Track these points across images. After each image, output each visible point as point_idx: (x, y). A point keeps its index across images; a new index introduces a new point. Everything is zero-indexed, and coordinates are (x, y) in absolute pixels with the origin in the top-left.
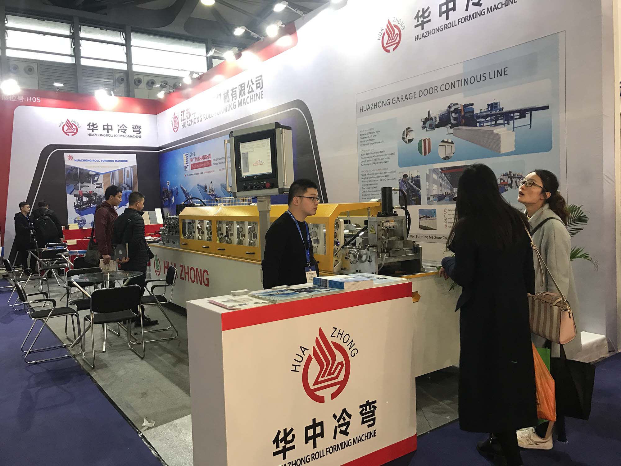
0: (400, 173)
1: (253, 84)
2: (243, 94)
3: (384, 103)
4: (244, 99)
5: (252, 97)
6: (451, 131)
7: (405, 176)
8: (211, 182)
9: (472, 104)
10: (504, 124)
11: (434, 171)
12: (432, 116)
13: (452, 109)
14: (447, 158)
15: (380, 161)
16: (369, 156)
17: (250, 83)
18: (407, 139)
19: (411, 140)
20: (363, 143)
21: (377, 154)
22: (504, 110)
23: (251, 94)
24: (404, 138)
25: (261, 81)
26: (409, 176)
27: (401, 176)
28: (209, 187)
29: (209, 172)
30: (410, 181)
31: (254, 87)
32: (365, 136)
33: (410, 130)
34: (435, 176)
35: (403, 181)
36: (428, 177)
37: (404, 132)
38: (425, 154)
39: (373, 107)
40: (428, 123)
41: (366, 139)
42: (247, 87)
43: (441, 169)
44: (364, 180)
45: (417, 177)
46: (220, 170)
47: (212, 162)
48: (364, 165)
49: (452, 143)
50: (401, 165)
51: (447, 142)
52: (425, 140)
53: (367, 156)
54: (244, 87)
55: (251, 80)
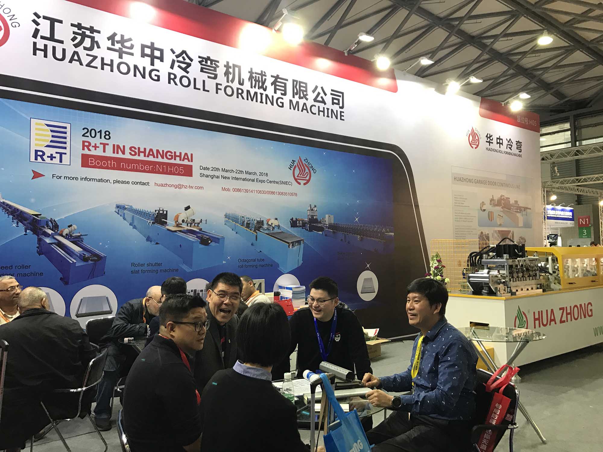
0: (479, 230)
1: (325, 94)
2: (302, 95)
3: (470, 181)
4: (305, 104)
5: (321, 109)
6: (502, 210)
7: (482, 233)
8: (187, 208)
9: (509, 198)
10: (520, 212)
11: (496, 231)
12: (494, 198)
13: (502, 198)
14: (500, 225)
15: (468, 220)
16: (461, 215)
17: (319, 90)
18: (483, 208)
19: (484, 210)
20: (457, 204)
21: (466, 215)
22: (520, 205)
23: (322, 105)
24: (481, 208)
25: (341, 99)
26: (484, 233)
27: (479, 233)
28: (177, 217)
29: (179, 186)
30: (484, 237)
31: (328, 99)
32: (458, 199)
33: (484, 203)
34: (496, 235)
35: (480, 236)
36: (493, 234)
37: (481, 204)
38: (491, 221)
39: (463, 180)
40: (493, 202)
41: (459, 202)
42: (314, 91)
43: (498, 231)
44: (457, 233)
45: (488, 234)
46: (224, 189)
47: (196, 171)
48: (457, 221)
49: (502, 217)
50: (480, 225)
51: (500, 216)
52: (491, 212)
53: (459, 214)
54: (306, 87)
55: (322, 88)
